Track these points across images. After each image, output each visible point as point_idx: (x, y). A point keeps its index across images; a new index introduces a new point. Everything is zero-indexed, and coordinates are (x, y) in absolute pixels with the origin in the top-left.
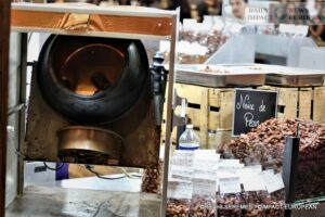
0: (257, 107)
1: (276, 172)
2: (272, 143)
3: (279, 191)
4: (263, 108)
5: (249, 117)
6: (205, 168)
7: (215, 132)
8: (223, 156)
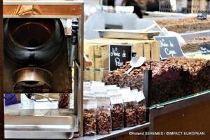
0: (121, 55)
1: (139, 90)
2: (135, 74)
3: (142, 101)
4: (124, 55)
5: (118, 61)
6: (100, 91)
7: (99, 70)
8: (106, 84)
